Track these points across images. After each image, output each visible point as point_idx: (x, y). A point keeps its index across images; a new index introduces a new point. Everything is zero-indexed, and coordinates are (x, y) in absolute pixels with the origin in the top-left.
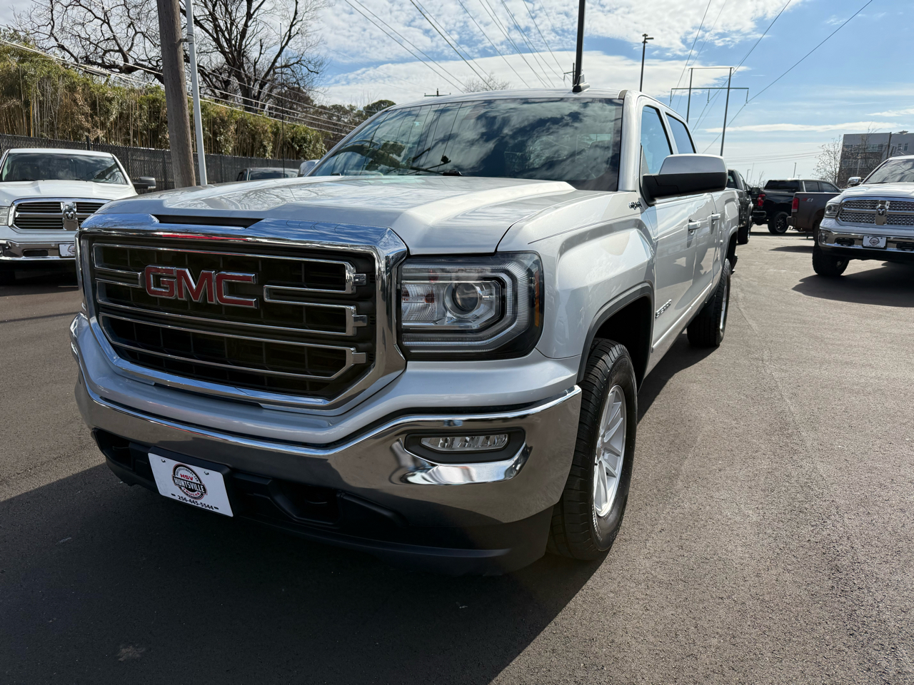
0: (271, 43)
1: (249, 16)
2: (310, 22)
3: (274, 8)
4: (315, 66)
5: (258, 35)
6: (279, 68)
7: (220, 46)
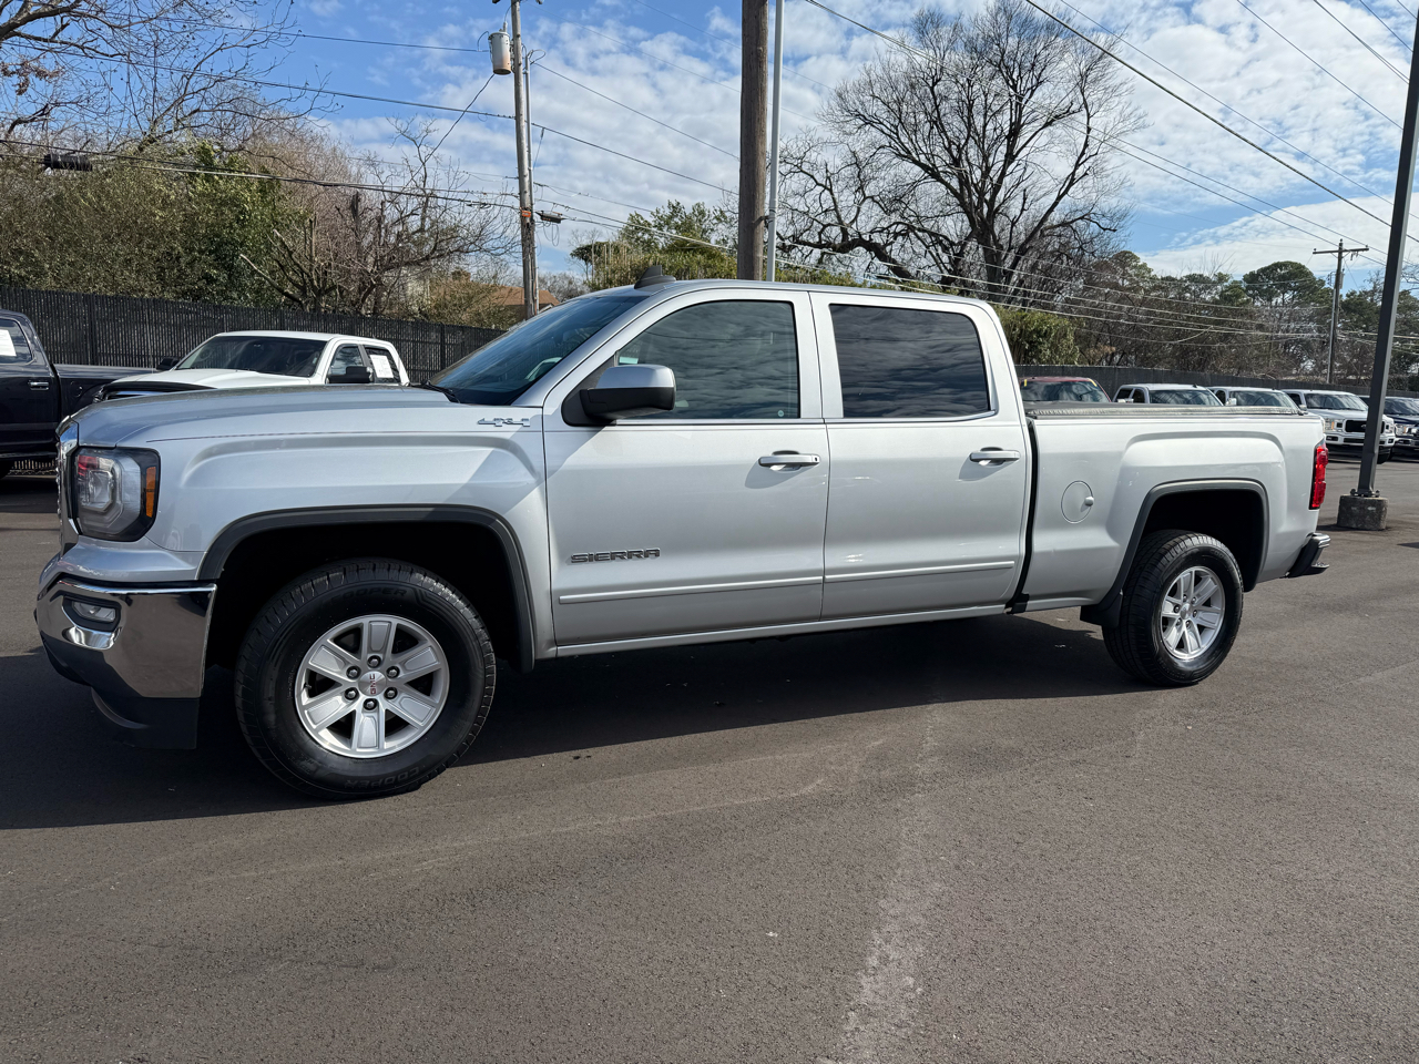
0: (1041, 193)
1: (1009, 159)
2: (1107, 157)
3: (1052, 142)
4: (1111, 219)
5: (1023, 185)
6: (1053, 227)
7: (962, 204)
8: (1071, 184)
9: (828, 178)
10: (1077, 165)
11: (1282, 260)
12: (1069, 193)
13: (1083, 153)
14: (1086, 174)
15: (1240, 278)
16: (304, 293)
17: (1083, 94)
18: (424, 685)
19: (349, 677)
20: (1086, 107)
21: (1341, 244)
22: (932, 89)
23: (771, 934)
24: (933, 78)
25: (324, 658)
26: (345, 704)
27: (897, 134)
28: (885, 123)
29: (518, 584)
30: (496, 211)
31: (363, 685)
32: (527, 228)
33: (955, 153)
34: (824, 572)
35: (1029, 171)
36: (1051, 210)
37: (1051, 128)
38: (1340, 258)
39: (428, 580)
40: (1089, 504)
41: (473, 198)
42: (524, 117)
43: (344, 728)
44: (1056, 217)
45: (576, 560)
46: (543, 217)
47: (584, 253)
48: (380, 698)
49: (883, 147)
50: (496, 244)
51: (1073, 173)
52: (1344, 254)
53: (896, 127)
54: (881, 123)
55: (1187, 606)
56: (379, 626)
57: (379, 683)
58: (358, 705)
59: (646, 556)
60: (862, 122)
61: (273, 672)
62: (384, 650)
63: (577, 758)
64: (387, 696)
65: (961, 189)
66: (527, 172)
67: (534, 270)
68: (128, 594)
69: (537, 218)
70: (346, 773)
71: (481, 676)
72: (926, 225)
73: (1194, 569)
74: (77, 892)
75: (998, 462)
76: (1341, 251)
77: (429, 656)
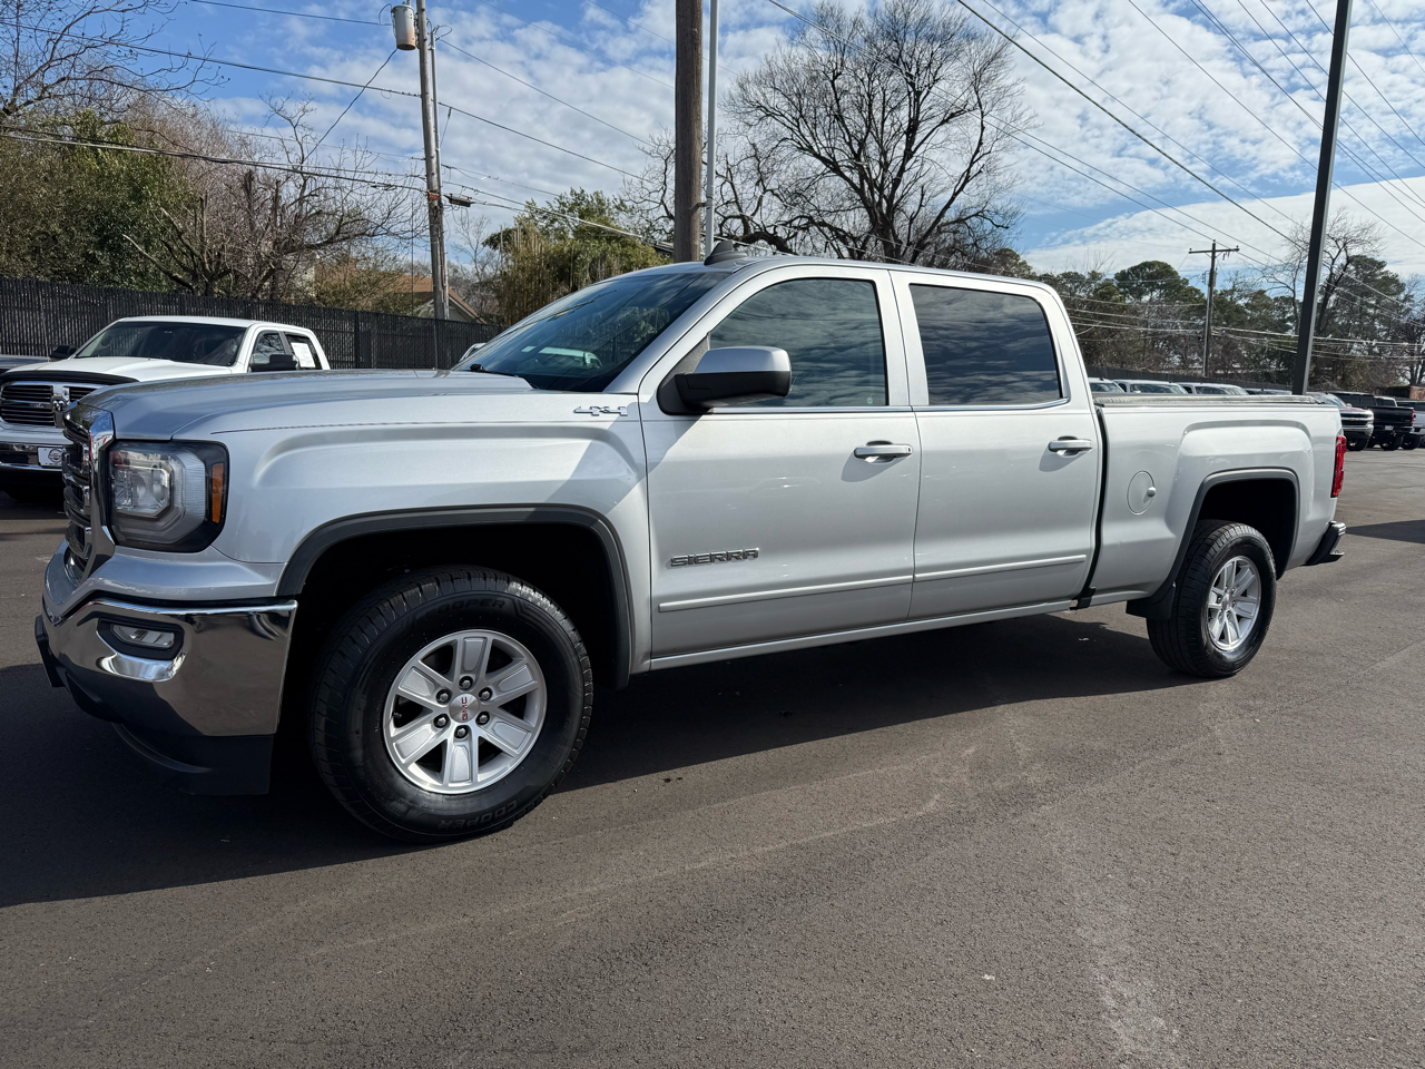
0: (938, 189)
1: (908, 155)
2: (1001, 155)
3: (947, 139)
4: (1004, 217)
5: (921, 181)
6: (948, 224)
7: (863, 199)
8: (967, 181)
9: (729, 170)
10: (972, 163)
11: (1150, 260)
12: (965, 189)
13: (977, 151)
14: (980, 172)
15: (1112, 277)
16: (195, 277)
17: (977, 93)
18: (517, 707)
19: (439, 702)
20: (980, 106)
21: (1214, 245)
22: (832, 82)
23: (987, 977)
24: (833, 71)
25: (414, 682)
26: (434, 733)
27: (798, 127)
28: (786, 115)
29: (620, 591)
30: (405, 193)
31: (454, 711)
32: (435, 213)
33: (856, 149)
34: (914, 570)
35: (926, 167)
36: (947, 206)
37: (948, 125)
38: (1213, 258)
39: (526, 590)
40: (1151, 495)
41: (378, 179)
42: (431, 96)
43: (433, 761)
44: (951, 215)
45: (674, 563)
46: (452, 200)
47: (493, 242)
48: (472, 724)
49: (785, 139)
50: (408, 227)
51: (968, 171)
52: (1217, 254)
53: (797, 120)
54: (782, 115)
55: (1227, 596)
56: (472, 642)
57: (472, 707)
58: (449, 735)
59: (745, 558)
60: (763, 114)
61: (361, 701)
62: (477, 670)
63: (668, 780)
64: (479, 722)
65: (862, 184)
66: (434, 153)
67: (443, 255)
68: (187, 615)
69: (445, 201)
70: (439, 812)
71: (580, 695)
72: (828, 220)
73: (1236, 559)
74: (165, 978)
75: (1073, 451)
76: (1214, 251)
77: (524, 675)
